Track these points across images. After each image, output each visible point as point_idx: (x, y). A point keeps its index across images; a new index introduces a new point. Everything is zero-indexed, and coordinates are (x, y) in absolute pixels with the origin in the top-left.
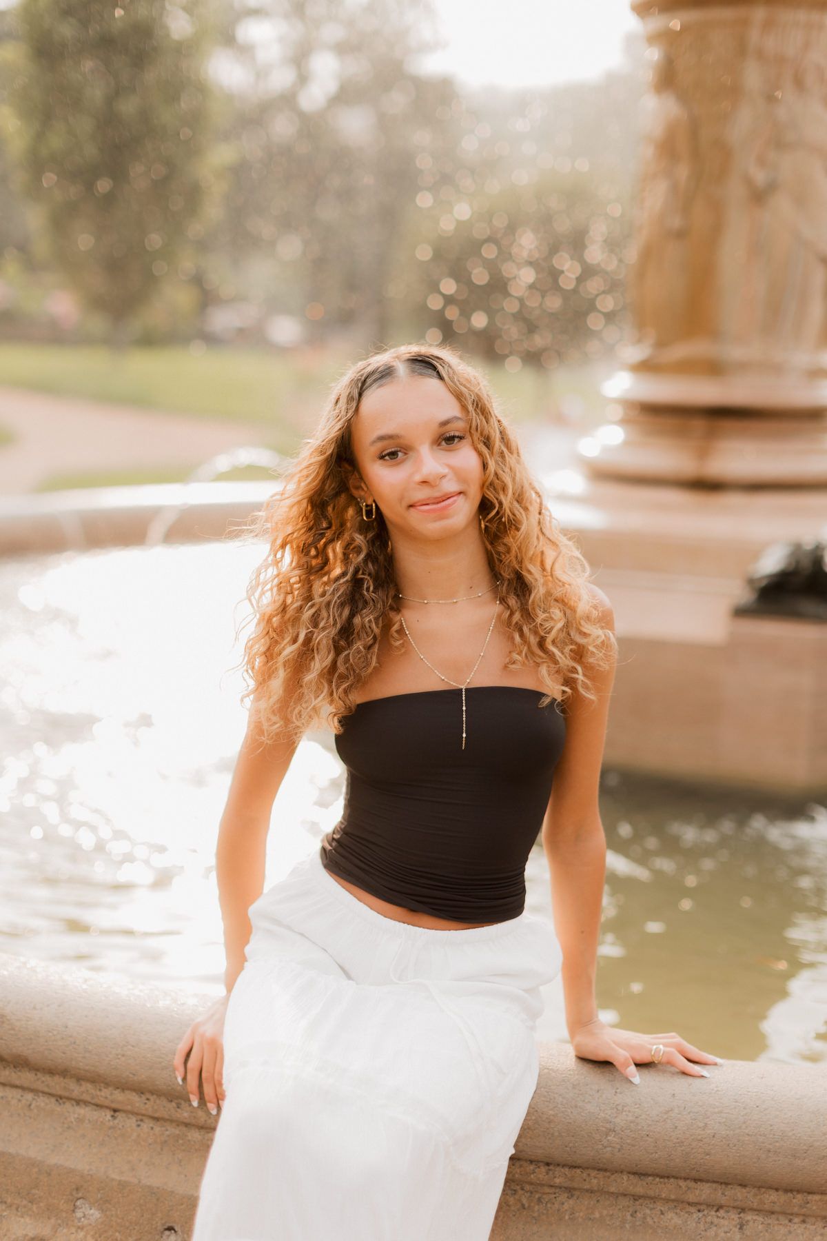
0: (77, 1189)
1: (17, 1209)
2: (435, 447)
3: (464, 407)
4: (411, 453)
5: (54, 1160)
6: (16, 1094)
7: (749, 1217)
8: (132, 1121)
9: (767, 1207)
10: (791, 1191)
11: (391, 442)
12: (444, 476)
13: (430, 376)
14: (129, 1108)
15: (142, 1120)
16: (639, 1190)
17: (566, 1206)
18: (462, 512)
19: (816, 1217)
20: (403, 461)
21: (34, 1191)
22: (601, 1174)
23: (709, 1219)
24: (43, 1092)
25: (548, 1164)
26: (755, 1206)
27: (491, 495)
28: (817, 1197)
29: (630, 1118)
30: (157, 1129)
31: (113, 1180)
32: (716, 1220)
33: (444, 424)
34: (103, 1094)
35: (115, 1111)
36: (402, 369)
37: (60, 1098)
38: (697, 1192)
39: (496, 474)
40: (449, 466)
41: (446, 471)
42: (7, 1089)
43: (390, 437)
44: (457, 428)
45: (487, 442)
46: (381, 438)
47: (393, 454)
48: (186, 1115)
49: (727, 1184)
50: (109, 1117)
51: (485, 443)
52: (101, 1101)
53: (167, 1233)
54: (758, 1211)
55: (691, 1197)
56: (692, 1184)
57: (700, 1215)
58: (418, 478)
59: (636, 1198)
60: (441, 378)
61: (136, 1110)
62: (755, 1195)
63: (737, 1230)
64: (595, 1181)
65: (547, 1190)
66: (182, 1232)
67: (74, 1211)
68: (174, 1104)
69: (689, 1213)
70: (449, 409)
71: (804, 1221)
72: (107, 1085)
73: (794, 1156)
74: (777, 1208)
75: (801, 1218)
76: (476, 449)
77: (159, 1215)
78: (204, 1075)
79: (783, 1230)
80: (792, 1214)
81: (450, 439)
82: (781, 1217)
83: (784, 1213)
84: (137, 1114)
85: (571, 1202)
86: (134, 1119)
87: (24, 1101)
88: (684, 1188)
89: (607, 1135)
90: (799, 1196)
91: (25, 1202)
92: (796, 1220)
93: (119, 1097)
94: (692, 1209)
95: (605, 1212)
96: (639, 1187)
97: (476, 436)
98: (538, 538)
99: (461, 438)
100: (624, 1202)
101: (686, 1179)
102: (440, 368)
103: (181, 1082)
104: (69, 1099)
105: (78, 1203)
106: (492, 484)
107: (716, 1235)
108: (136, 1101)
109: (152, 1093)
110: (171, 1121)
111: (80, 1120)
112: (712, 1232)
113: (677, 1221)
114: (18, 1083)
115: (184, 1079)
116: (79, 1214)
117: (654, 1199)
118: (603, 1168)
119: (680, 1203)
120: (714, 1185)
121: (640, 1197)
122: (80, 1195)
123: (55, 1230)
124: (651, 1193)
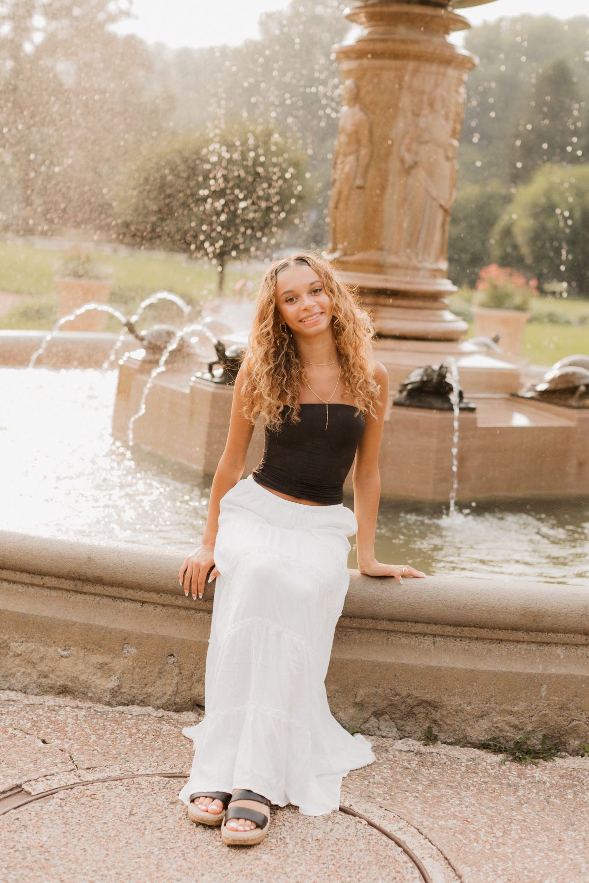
0: (125, 639)
1: (93, 651)
2: (310, 295)
3: (320, 276)
4: (299, 298)
5: (113, 626)
6: (92, 597)
7: (438, 639)
8: (151, 608)
9: (446, 634)
10: (456, 626)
11: (289, 294)
12: (314, 306)
13: (305, 265)
14: (152, 600)
15: (156, 607)
16: (390, 628)
17: (357, 637)
18: (324, 322)
19: (466, 638)
20: (296, 302)
21: (102, 642)
22: (374, 621)
23: (420, 640)
24: (107, 596)
25: (350, 617)
26: (441, 633)
27: (335, 315)
28: (467, 628)
29: (389, 594)
30: (164, 611)
31: (144, 633)
32: (423, 641)
33: (312, 284)
34: (138, 594)
35: (143, 603)
36: (292, 263)
37: (114, 598)
38: (416, 628)
39: (336, 305)
40: (316, 302)
41: (315, 304)
42: (87, 596)
43: (289, 292)
44: (317, 285)
45: (332, 291)
46: (285, 293)
47: (291, 300)
48: (180, 602)
49: (429, 623)
50: (139, 606)
51: (331, 291)
52: (137, 598)
53: (169, 657)
54: (441, 636)
55: (413, 630)
56: (413, 624)
57: (416, 639)
58: (303, 308)
59: (389, 631)
60: (309, 265)
61: (155, 601)
62: (441, 628)
63: (432, 644)
64: (371, 624)
65: (349, 630)
66: (178, 656)
67: (122, 650)
68: (174, 598)
69: (412, 638)
70: (314, 278)
71: (461, 640)
72: (141, 589)
73: (459, 609)
74: (450, 634)
75: (460, 639)
76: (327, 294)
77: (166, 649)
78: (192, 580)
79: (452, 644)
80: (456, 637)
81: (316, 291)
82: (451, 639)
83: (453, 636)
84: (154, 603)
85: (360, 635)
86: (152, 607)
87: (95, 601)
88: (410, 626)
89: (378, 601)
90: (459, 628)
91: (97, 648)
92: (458, 640)
93: (147, 596)
94: (413, 637)
95: (375, 639)
96: (390, 626)
97: (326, 288)
98: (353, 334)
99: (320, 290)
100: (383, 634)
101: (412, 622)
102: (308, 261)
103: (181, 584)
104: (119, 598)
105: (125, 646)
106: (334, 309)
107: (423, 647)
108: (155, 597)
109: (164, 592)
110: (171, 606)
111: (125, 608)
112: (421, 646)
113: (406, 642)
114: (94, 592)
115: (183, 583)
116: (125, 651)
117: (396, 632)
118: (374, 617)
119: (407, 633)
120: (423, 624)
121: (392, 631)
122: (126, 642)
123: (113, 659)
124: (396, 629)
